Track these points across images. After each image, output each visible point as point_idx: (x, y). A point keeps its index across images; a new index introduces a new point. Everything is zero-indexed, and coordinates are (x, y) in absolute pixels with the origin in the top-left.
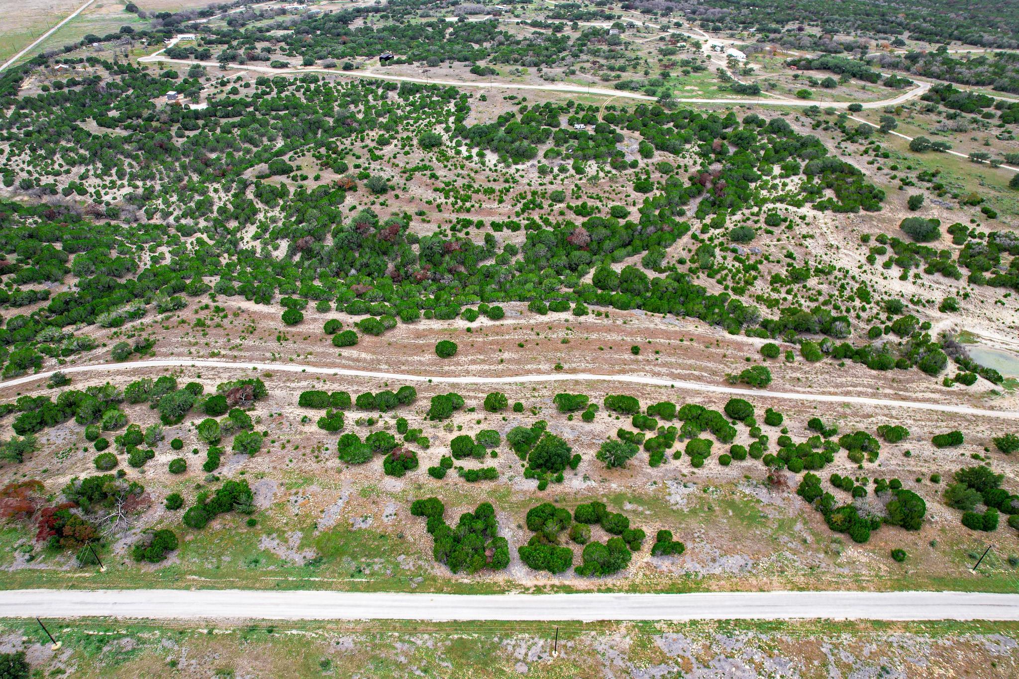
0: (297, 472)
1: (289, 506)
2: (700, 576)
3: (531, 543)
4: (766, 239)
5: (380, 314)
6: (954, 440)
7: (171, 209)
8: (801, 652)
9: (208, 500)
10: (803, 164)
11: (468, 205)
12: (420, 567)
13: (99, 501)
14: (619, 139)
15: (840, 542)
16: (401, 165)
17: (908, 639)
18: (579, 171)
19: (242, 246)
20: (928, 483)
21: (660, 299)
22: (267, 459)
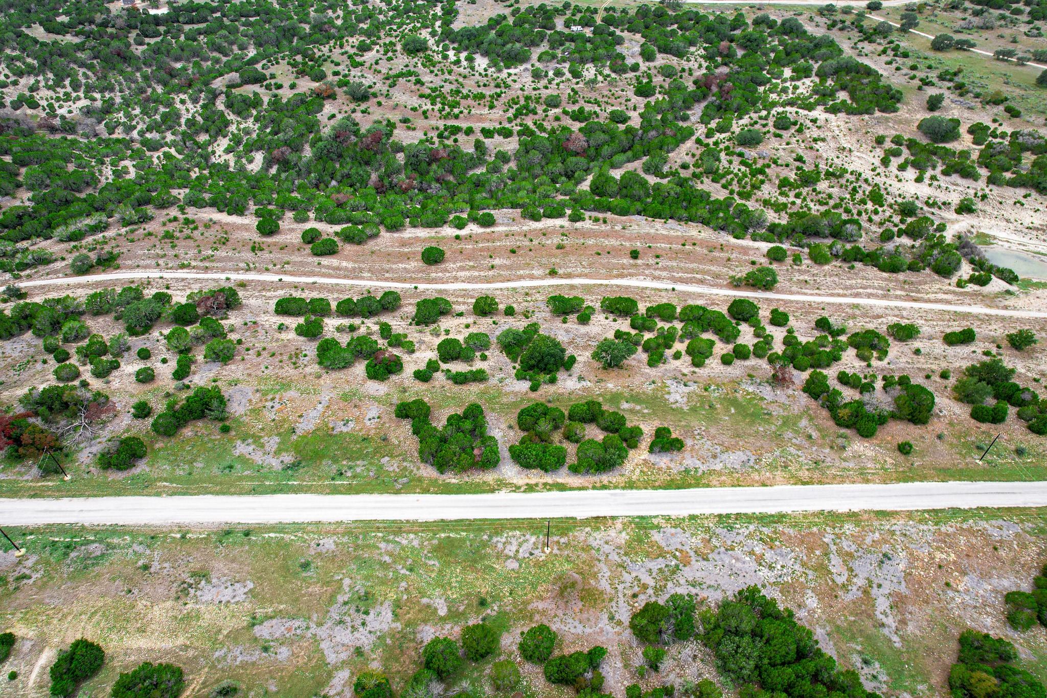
0: (274, 378)
1: (265, 412)
2: (700, 472)
3: (522, 442)
4: (774, 143)
5: (361, 223)
6: (966, 337)
7: (134, 123)
8: (803, 542)
9: (177, 407)
10: (816, 66)
11: (456, 111)
12: (405, 468)
13: (60, 412)
14: (620, 41)
15: (846, 437)
16: (384, 71)
17: (912, 528)
18: (576, 74)
19: (213, 160)
20: (938, 379)
21: (662, 203)
22: (241, 367)
